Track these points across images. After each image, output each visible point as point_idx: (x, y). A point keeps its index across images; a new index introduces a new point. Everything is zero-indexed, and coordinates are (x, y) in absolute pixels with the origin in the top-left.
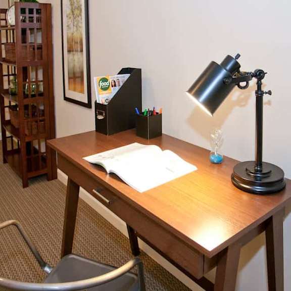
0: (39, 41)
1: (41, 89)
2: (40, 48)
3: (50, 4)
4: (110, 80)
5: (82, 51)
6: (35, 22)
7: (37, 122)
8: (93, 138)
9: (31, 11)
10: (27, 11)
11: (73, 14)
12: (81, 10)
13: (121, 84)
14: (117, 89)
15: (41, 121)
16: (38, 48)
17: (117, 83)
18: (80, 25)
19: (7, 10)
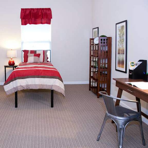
0: (107, 50)
1: (106, 66)
2: (107, 52)
3: (111, 37)
4: (135, 63)
5: (124, 54)
6: (105, 43)
7: (104, 77)
8: (128, 79)
9: (104, 40)
10: (103, 40)
11: (121, 41)
12: (124, 40)
13: (139, 65)
14: (137, 66)
15: (106, 77)
16: (106, 52)
17: (137, 64)
18: (123, 45)
19: (94, 39)
